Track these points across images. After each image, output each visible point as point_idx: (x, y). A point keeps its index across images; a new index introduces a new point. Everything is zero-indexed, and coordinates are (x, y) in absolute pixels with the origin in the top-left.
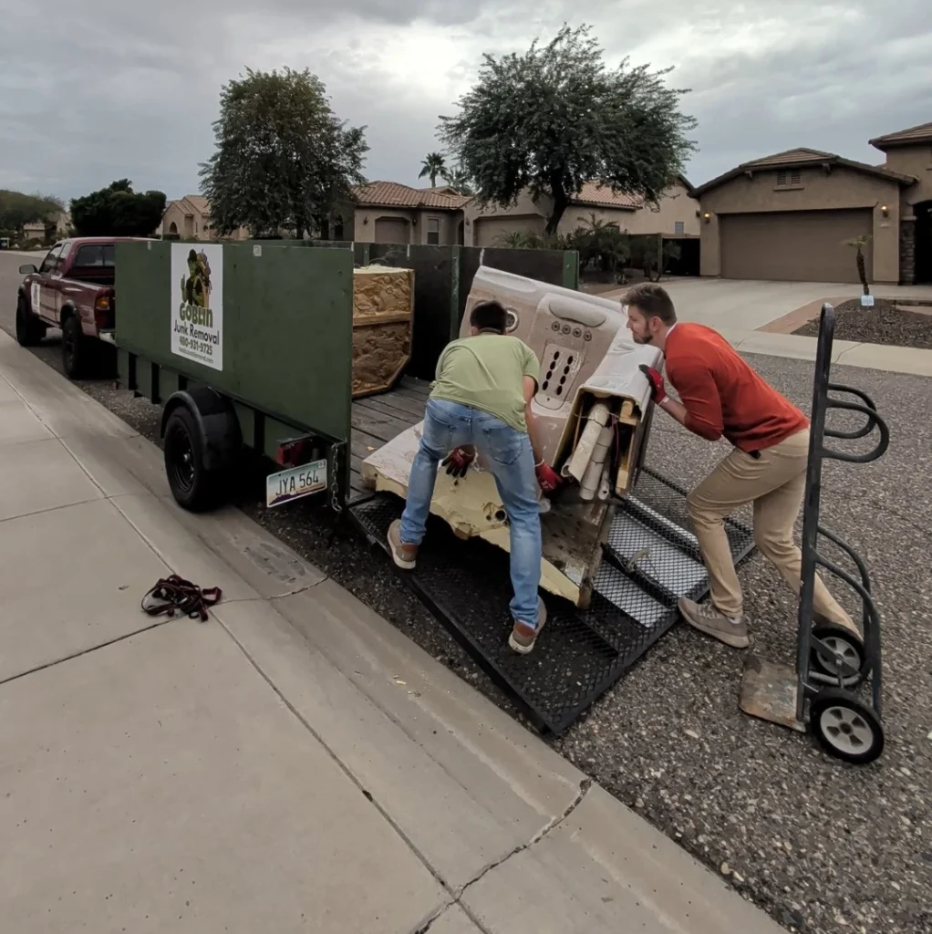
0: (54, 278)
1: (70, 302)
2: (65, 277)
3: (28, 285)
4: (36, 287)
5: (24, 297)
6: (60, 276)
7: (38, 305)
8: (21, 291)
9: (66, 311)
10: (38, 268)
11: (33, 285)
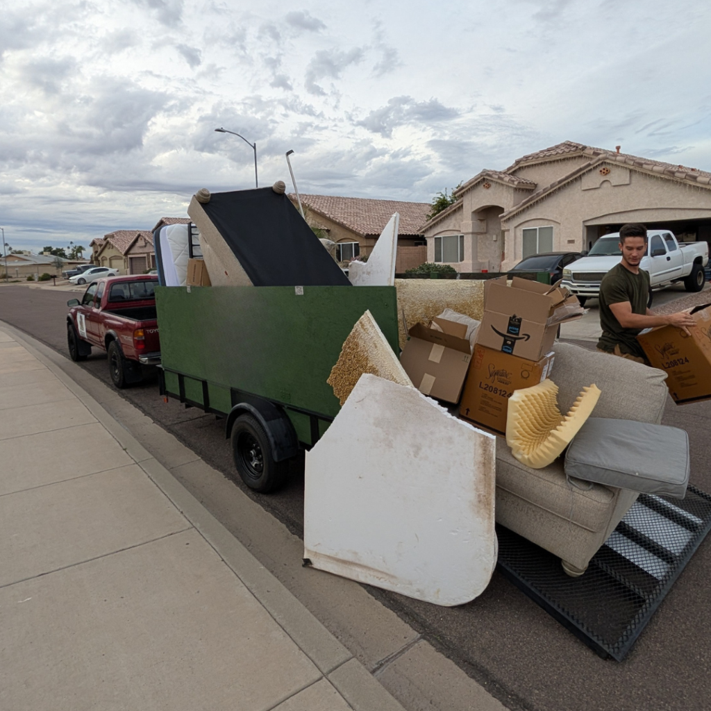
0: (95, 310)
1: (111, 331)
2: (103, 310)
3: (75, 315)
4: (81, 317)
5: (71, 323)
6: (100, 309)
7: (85, 331)
8: (69, 319)
9: (109, 338)
10: (81, 301)
11: (79, 315)
